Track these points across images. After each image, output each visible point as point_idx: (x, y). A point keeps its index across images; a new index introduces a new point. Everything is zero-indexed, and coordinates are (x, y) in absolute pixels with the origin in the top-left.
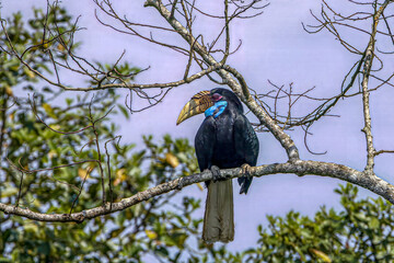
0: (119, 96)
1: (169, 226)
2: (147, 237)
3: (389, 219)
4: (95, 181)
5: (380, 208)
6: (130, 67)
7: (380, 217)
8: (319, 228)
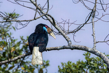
0: (12, 23)
1: (29, 66)
2: (21, 69)
3: (101, 64)
4: (4, 51)
5: (98, 60)
6: (16, 14)
7: (98, 63)
8: (78, 67)
